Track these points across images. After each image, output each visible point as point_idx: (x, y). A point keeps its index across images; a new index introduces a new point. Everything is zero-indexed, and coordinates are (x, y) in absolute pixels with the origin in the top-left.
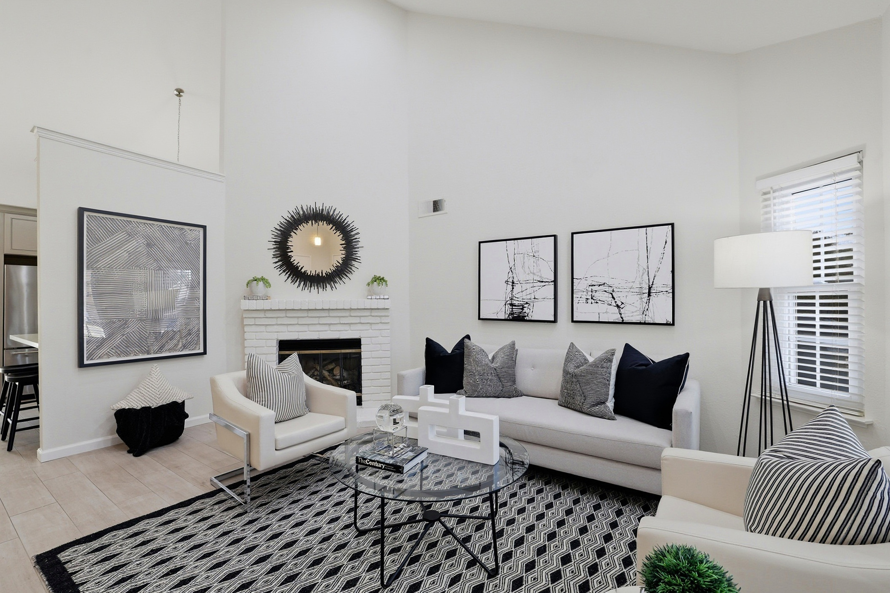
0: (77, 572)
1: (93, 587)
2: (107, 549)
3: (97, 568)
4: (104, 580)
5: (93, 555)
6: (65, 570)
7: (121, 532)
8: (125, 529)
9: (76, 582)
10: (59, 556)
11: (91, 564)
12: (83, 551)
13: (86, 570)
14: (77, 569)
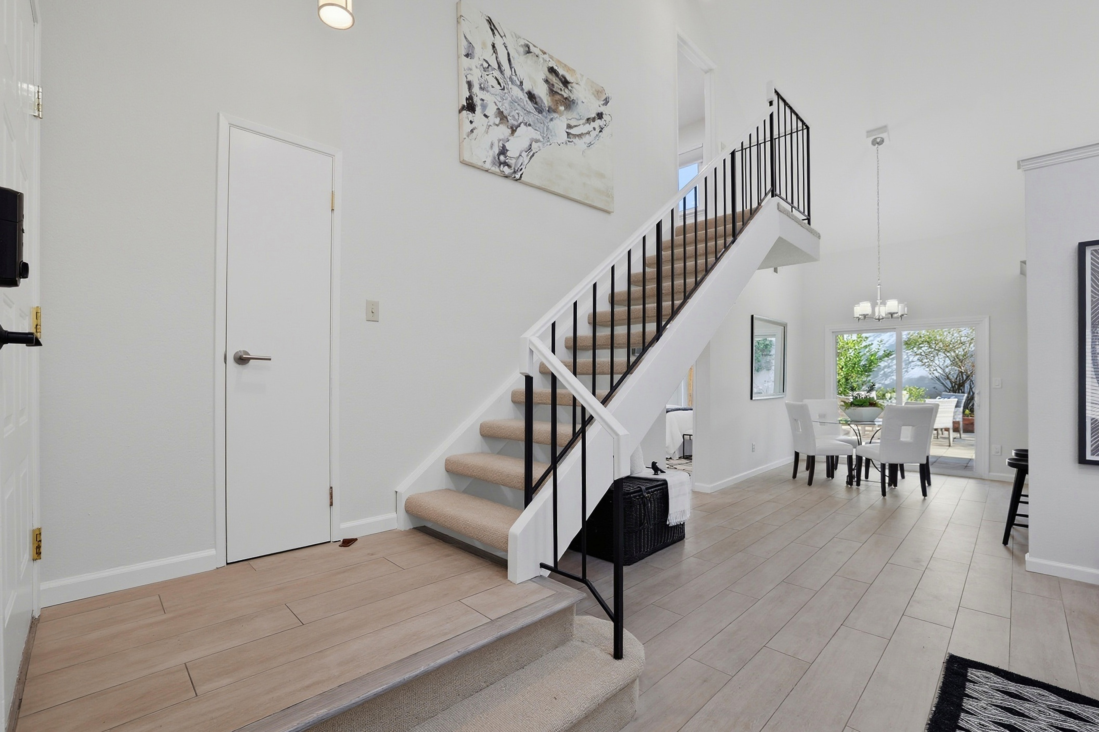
0: (973, 698)
1: (973, 724)
2: (1021, 702)
3: (994, 711)
4: (990, 728)
5: (1000, 695)
6: (964, 687)
7: (1053, 698)
8: (1062, 700)
9: (963, 706)
10: (970, 670)
11: (992, 701)
12: (995, 683)
13: (982, 704)
14: (975, 695)
